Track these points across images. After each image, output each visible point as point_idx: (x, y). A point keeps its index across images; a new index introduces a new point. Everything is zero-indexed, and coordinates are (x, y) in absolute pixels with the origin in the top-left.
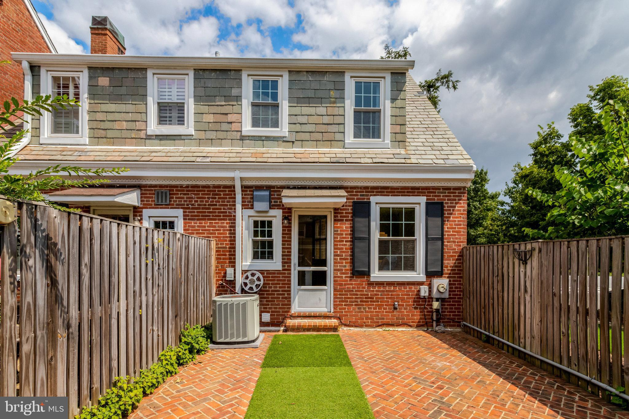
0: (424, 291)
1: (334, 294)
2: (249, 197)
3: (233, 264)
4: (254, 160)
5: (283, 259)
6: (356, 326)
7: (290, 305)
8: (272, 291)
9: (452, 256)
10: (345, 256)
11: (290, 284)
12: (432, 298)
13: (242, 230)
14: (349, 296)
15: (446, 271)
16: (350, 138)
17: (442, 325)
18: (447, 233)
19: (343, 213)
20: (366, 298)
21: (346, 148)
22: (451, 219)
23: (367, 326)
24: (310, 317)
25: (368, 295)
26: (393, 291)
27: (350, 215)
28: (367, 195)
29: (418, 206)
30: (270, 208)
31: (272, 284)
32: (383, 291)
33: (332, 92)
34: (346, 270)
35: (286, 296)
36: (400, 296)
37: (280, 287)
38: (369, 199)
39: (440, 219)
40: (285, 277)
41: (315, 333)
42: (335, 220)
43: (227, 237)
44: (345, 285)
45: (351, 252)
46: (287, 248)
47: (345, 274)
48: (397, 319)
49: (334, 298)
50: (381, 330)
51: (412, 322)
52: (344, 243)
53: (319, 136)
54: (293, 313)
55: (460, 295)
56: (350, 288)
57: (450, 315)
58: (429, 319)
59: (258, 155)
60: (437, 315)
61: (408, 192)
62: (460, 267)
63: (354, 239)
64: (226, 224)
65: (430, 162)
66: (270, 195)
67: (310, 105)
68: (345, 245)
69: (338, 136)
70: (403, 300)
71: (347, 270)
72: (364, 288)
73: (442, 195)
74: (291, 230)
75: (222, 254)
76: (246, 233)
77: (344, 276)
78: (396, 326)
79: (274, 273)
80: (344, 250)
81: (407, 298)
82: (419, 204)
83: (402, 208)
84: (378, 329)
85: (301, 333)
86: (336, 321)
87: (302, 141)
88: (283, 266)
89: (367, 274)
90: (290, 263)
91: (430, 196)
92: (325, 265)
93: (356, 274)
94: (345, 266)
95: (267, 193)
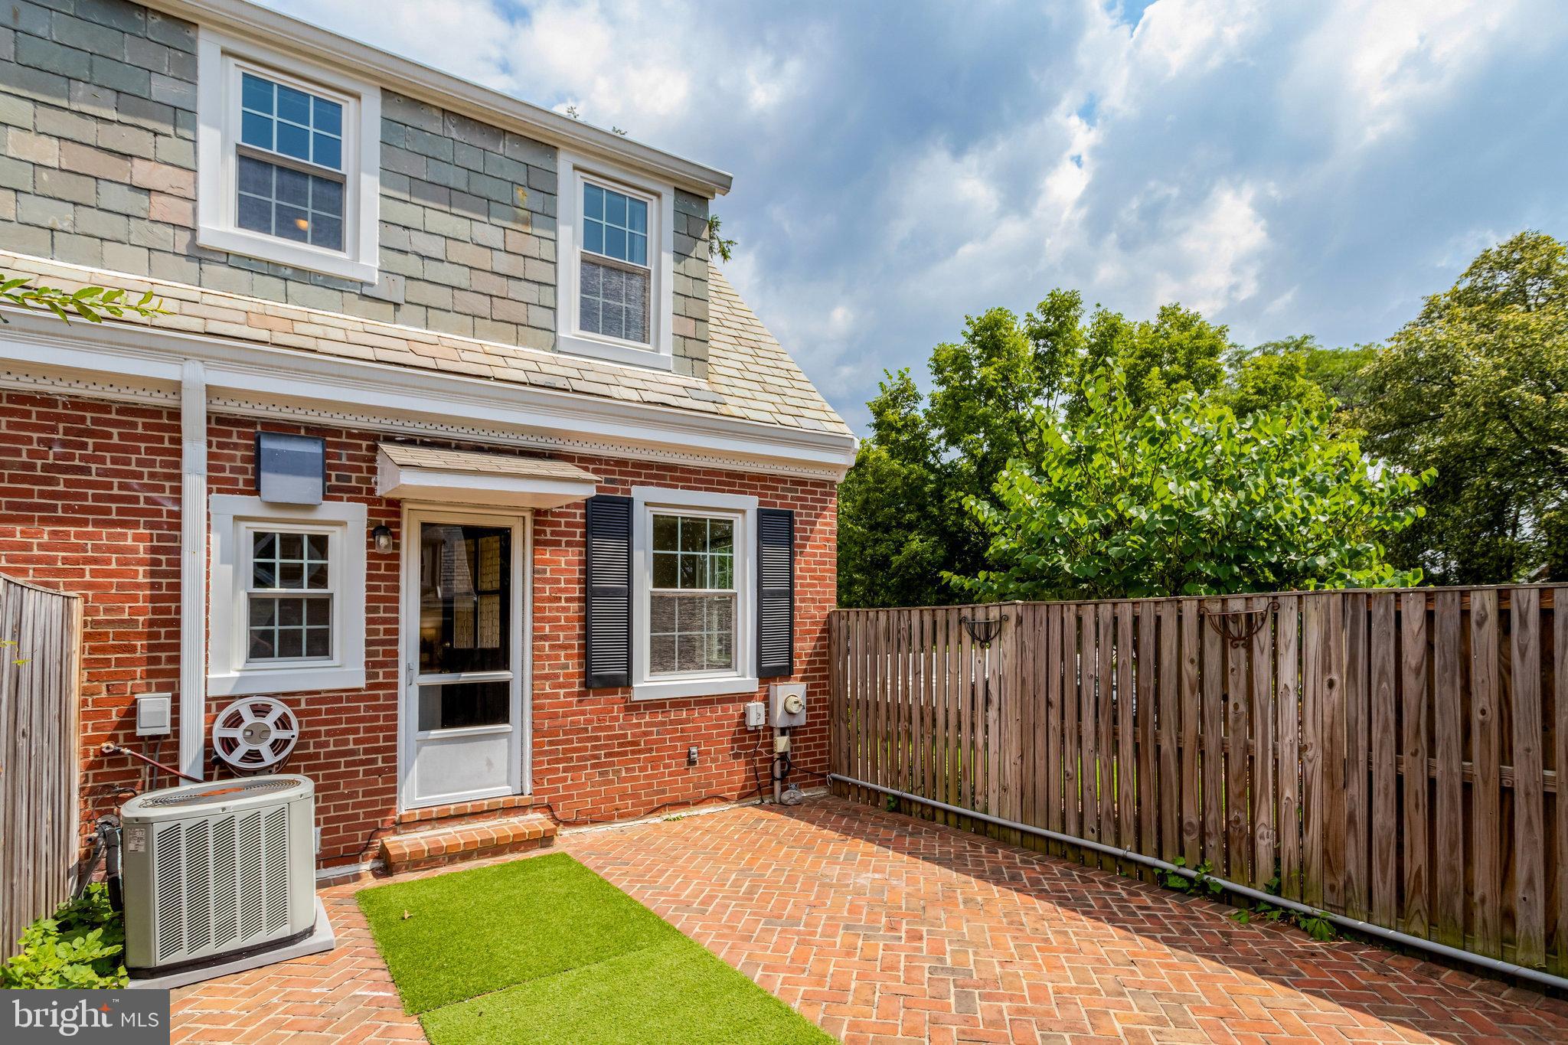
0: (756, 715)
1: (534, 745)
2: (239, 453)
3: (168, 678)
4: (264, 335)
5: (368, 654)
6: (594, 822)
7: (394, 790)
8: (328, 755)
9: (809, 632)
10: (566, 638)
11: (395, 728)
12: (772, 729)
13: (208, 561)
14: (575, 745)
15: (798, 665)
16: (569, 326)
17: (793, 786)
18: (799, 581)
19: (559, 524)
20: (621, 745)
21: (559, 352)
22: (808, 550)
23: (622, 816)
24: (459, 816)
25: (625, 736)
26: (687, 721)
27: (578, 531)
28: (624, 482)
29: (739, 516)
30: (325, 498)
31: (328, 733)
32: (663, 723)
33: (520, 192)
34: (566, 676)
35: (380, 764)
36: (703, 732)
37: (356, 742)
38: (629, 491)
39: (787, 549)
40: (375, 708)
41: (488, 862)
42: (536, 543)
43: (138, 586)
44: (565, 715)
45: (581, 628)
46: (385, 621)
47: (564, 687)
48: (695, 788)
49: (534, 755)
50: (658, 821)
51: (730, 790)
52: (563, 604)
53: (482, 305)
54: (404, 812)
55: (824, 716)
56: (579, 722)
57: (805, 763)
58: (766, 776)
59: (272, 323)
60: (782, 766)
61: (719, 483)
62: (824, 654)
63: (588, 595)
64: (135, 540)
65: (768, 417)
66: (326, 455)
67: (454, 211)
68: (565, 609)
69: (540, 317)
70: (708, 740)
71: (572, 675)
72: (617, 719)
73: (790, 495)
74: (397, 568)
75: (112, 646)
76: (222, 573)
77: (562, 691)
78: (694, 805)
79: (339, 700)
80: (563, 623)
81: (719, 735)
82: (743, 512)
83: (705, 520)
84: (653, 820)
85: (443, 871)
86: (539, 815)
87: (427, 307)
88: (369, 676)
89: (625, 682)
90: (396, 664)
91: (766, 496)
92: (505, 665)
93: (595, 685)
94: (566, 667)
95: (315, 449)
